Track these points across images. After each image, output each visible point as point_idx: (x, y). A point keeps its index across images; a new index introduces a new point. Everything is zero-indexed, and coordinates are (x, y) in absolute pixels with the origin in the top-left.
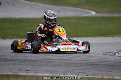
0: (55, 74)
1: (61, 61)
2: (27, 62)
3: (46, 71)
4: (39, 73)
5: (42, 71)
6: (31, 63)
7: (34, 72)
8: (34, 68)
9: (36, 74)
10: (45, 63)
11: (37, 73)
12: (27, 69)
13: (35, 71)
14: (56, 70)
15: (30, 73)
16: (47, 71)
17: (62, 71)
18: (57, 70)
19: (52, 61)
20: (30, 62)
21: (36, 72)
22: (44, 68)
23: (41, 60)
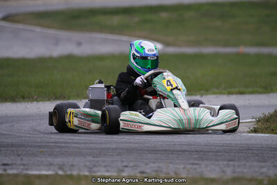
0: (70, 170)
1: (83, 145)
2: (5, 149)
3: (47, 166)
4: (31, 170)
5: (39, 166)
6: (13, 151)
7: (22, 167)
8: (22, 159)
9: (26, 172)
10: (45, 150)
11: (27, 169)
12: (5, 162)
13: (23, 165)
14: (71, 163)
15: (11, 169)
16: (51, 164)
17: (85, 166)
18: (74, 163)
19: (63, 145)
20: (12, 149)
21: (26, 167)
22: (44, 159)
23: (37, 144)
